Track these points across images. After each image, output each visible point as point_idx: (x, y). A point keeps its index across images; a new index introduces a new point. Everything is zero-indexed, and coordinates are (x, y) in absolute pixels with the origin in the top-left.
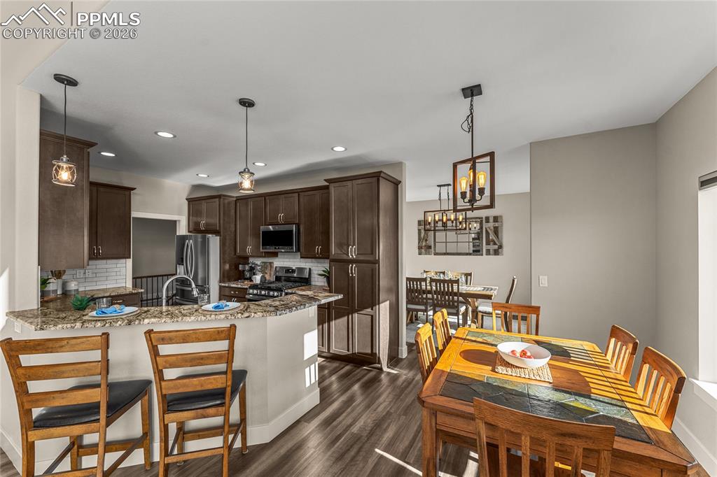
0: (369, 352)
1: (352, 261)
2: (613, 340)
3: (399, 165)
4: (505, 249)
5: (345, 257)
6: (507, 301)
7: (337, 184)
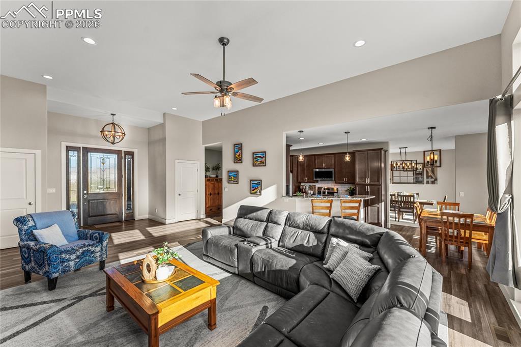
0: (377, 222)
1: (368, 185)
2: (488, 212)
3: (387, 143)
4: (439, 181)
5: (363, 183)
6: (444, 201)
7: (359, 153)
